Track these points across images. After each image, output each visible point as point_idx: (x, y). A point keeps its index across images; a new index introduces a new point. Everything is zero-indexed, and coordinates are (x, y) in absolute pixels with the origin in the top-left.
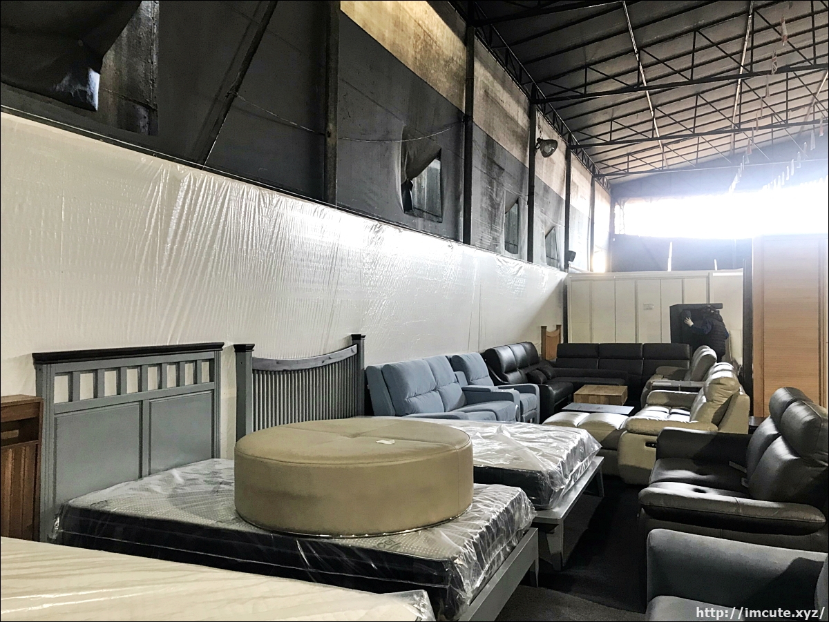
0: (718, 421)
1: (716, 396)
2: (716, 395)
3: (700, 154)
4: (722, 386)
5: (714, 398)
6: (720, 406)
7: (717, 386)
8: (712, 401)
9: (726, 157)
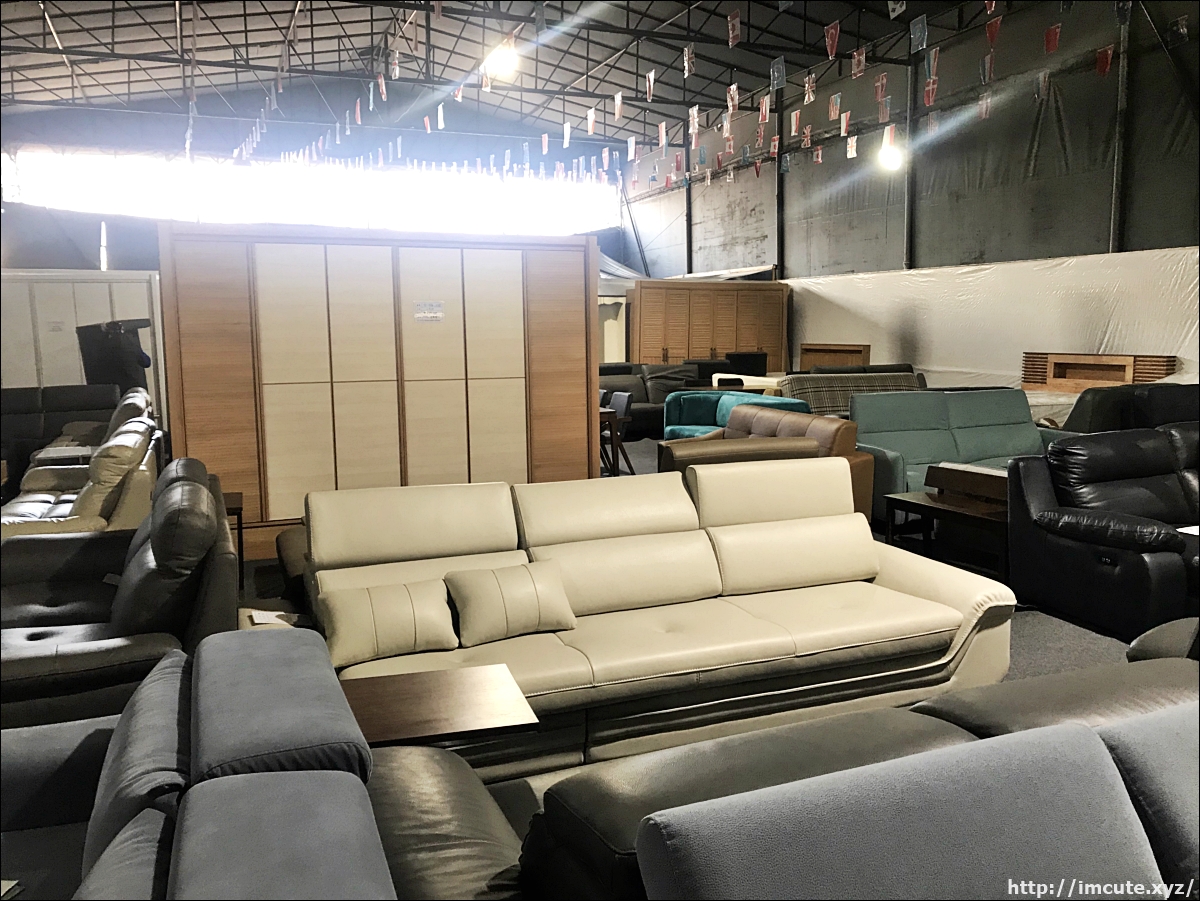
0: (107, 514)
1: (105, 475)
2: (106, 472)
3: (135, 88)
4: (114, 460)
5: (102, 479)
6: (110, 490)
7: (106, 459)
8: (99, 483)
9: (176, 98)
